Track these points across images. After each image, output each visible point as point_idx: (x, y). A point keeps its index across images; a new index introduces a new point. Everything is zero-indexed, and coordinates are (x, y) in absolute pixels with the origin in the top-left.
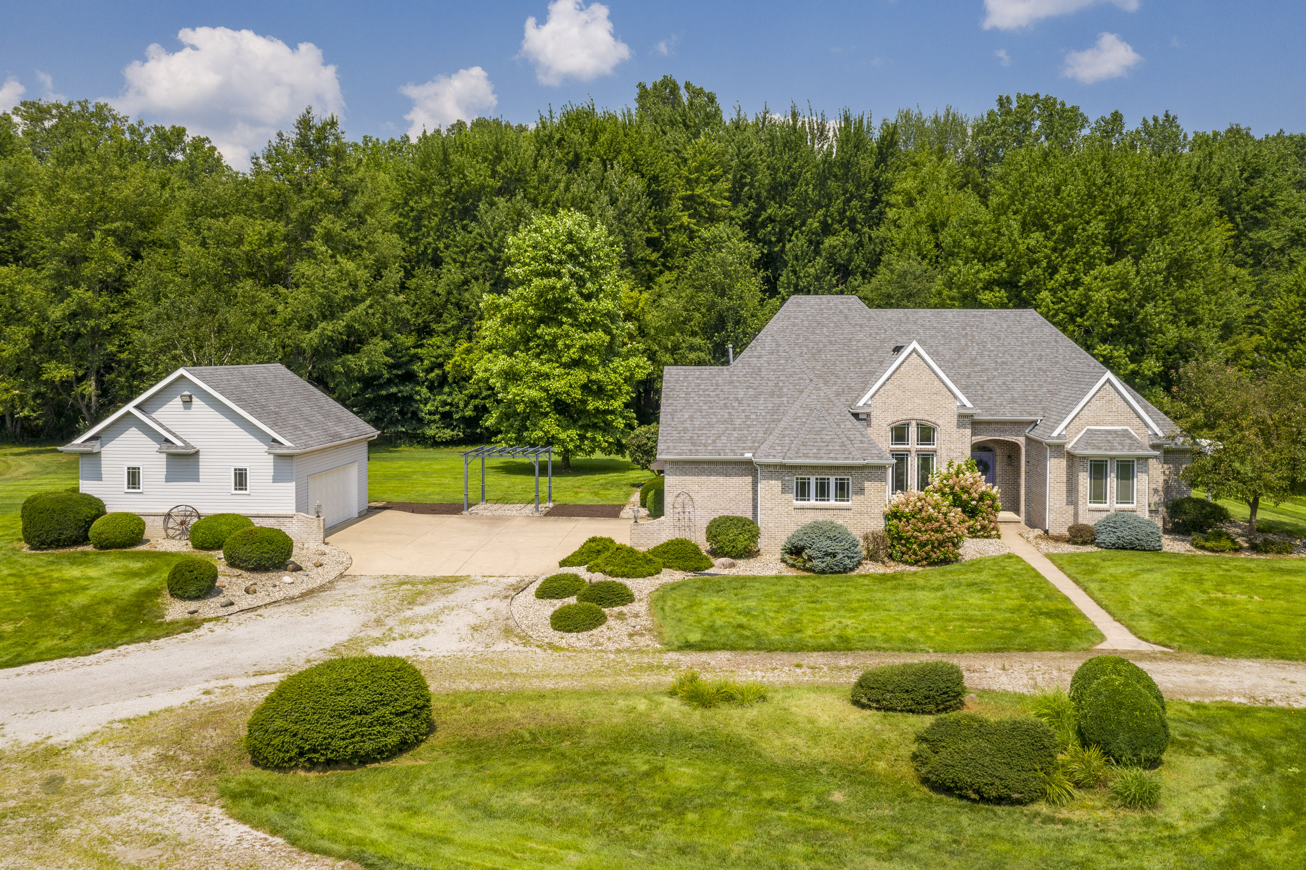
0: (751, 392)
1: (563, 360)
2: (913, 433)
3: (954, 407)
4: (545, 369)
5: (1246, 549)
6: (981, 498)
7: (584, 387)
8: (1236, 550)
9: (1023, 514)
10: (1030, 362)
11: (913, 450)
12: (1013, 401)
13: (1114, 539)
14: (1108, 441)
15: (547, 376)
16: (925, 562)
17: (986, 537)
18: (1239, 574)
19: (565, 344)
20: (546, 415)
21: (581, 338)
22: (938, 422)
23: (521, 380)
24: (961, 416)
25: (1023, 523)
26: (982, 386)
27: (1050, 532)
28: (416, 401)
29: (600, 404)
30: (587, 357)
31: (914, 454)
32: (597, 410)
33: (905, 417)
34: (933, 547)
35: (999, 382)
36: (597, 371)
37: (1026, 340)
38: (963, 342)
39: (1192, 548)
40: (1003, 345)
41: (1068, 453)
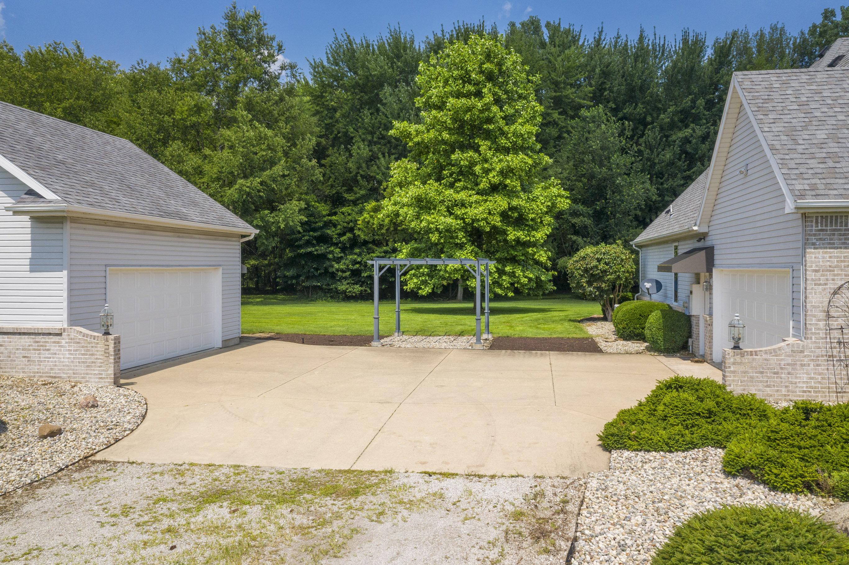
1: (481, 186)
4: (462, 195)
7: (504, 215)
15: (463, 205)
19: (483, 169)
20: (461, 246)
21: (500, 161)
23: (435, 209)
28: (329, 259)
29: (521, 234)
30: (508, 181)
32: (518, 241)
36: (518, 197)
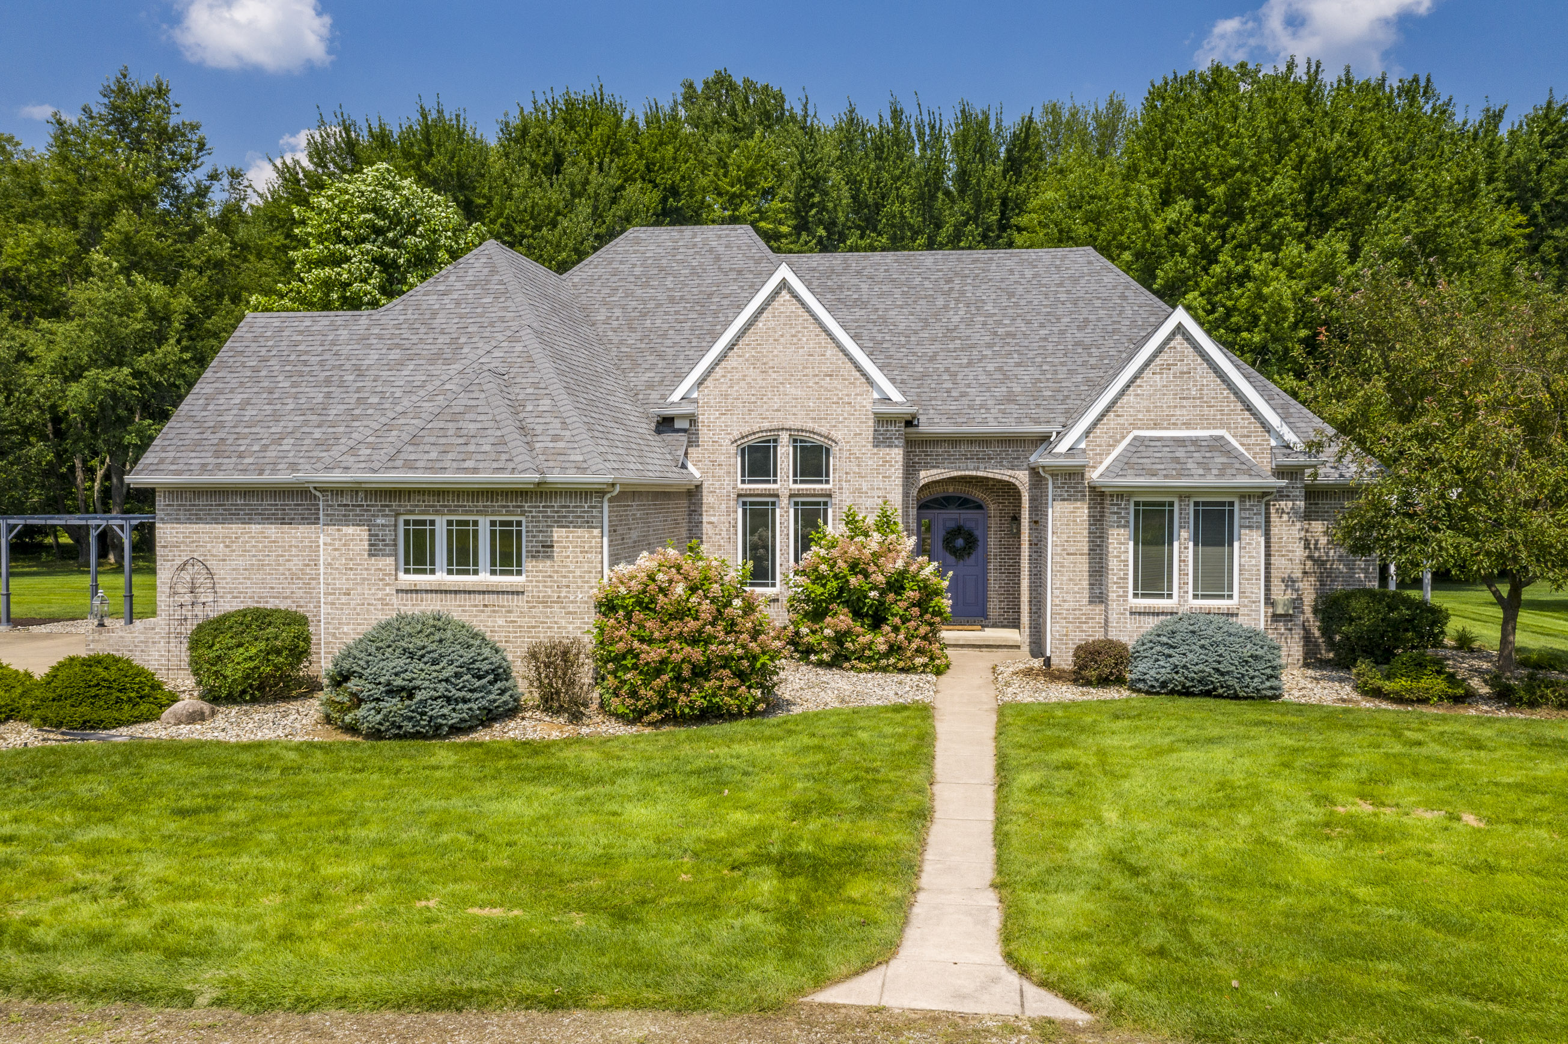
0: (395, 354)
2: (785, 457)
3: (867, 403)
5: (1486, 699)
6: (896, 585)
8: (1457, 700)
9: (1026, 631)
10: (1062, 332)
11: (784, 493)
12: (1010, 398)
13: (1165, 674)
14: (1176, 460)
16: (655, 715)
17: (902, 670)
18: (1443, 753)
22: (834, 434)
24: (882, 420)
25: (1026, 649)
26: (954, 375)
27: (1055, 661)
31: (784, 501)
33: (766, 425)
34: (678, 678)
35: (991, 367)
37: (1063, 297)
38: (940, 302)
39: (1355, 696)
40: (1016, 305)
41: (1093, 488)
